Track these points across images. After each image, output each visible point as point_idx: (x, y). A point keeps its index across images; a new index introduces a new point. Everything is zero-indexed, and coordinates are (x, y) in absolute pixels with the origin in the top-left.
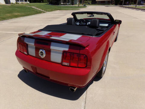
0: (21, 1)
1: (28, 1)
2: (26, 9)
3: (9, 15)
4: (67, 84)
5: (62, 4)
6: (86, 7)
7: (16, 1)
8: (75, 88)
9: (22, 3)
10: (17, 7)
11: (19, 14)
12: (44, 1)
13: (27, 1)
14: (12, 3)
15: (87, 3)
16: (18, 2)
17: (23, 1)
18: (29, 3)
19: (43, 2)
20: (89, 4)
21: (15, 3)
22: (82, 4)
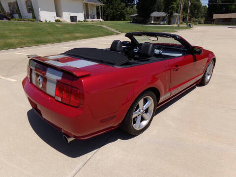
0: (91, 18)
1: (102, 18)
2: (93, 29)
3: (67, 36)
4: (61, 129)
5: (153, 22)
6: (192, 27)
7: (85, 18)
8: (69, 137)
9: (93, 21)
10: (81, 26)
11: (82, 35)
12: (126, 19)
13: (99, 19)
14: (79, 21)
15: (197, 21)
16: (87, 20)
17: (89, 18)
18: (102, 20)
19: (124, 20)
20: (200, 23)
21: (82, 21)
22: (185, 24)
